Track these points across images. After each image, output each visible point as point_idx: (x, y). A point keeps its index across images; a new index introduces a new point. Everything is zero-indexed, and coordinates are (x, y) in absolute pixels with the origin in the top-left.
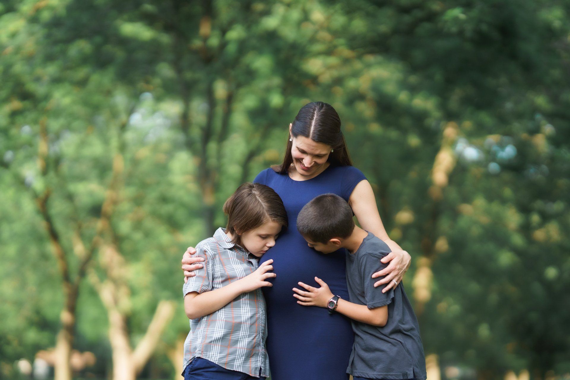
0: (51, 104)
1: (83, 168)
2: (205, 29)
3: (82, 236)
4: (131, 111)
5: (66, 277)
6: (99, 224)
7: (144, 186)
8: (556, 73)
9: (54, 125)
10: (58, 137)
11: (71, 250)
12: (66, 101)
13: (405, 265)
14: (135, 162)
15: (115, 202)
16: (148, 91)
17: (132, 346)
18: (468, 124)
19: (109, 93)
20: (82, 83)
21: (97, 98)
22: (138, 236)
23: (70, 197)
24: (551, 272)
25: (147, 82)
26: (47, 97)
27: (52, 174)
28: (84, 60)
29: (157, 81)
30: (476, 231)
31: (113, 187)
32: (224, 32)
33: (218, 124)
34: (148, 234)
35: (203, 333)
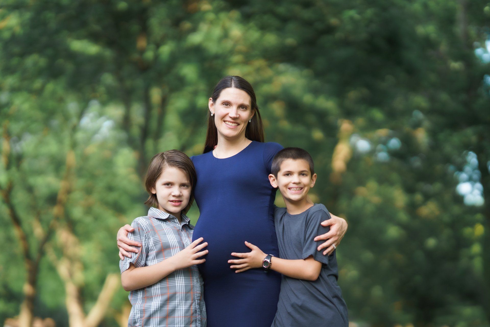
0: (12, 110)
1: (42, 163)
2: (142, 43)
3: (40, 220)
4: (81, 115)
5: (27, 255)
6: (56, 210)
7: (93, 177)
8: (433, 77)
9: (15, 127)
10: (19, 138)
11: (32, 232)
12: (26, 106)
13: (344, 231)
14: (85, 158)
15: (69, 192)
16: (95, 98)
17: (85, 312)
18: (361, 121)
19: (61, 100)
20: (39, 92)
21: (51, 104)
22: (88, 220)
23: (30, 189)
24: (431, 242)
25: (94, 90)
26: (8, 104)
27: (14, 169)
28: (40, 73)
29: (102, 89)
30: (369, 209)
31: (66, 178)
32: (158, 45)
33: (154, 124)
34: (96, 218)
35: (140, 308)
